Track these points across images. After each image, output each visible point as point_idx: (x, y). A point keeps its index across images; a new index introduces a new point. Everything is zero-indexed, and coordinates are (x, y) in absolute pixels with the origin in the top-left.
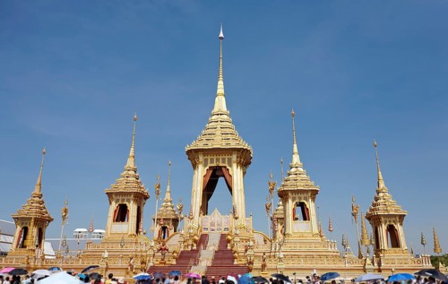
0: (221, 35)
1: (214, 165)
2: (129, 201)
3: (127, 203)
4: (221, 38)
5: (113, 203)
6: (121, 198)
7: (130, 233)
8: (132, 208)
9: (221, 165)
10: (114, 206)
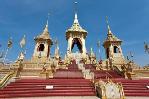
0: (76, 2)
1: (76, 37)
2: (45, 43)
3: (44, 44)
4: (76, 3)
5: (38, 43)
6: (41, 42)
7: (44, 56)
8: (46, 46)
9: (78, 37)
10: (38, 45)
